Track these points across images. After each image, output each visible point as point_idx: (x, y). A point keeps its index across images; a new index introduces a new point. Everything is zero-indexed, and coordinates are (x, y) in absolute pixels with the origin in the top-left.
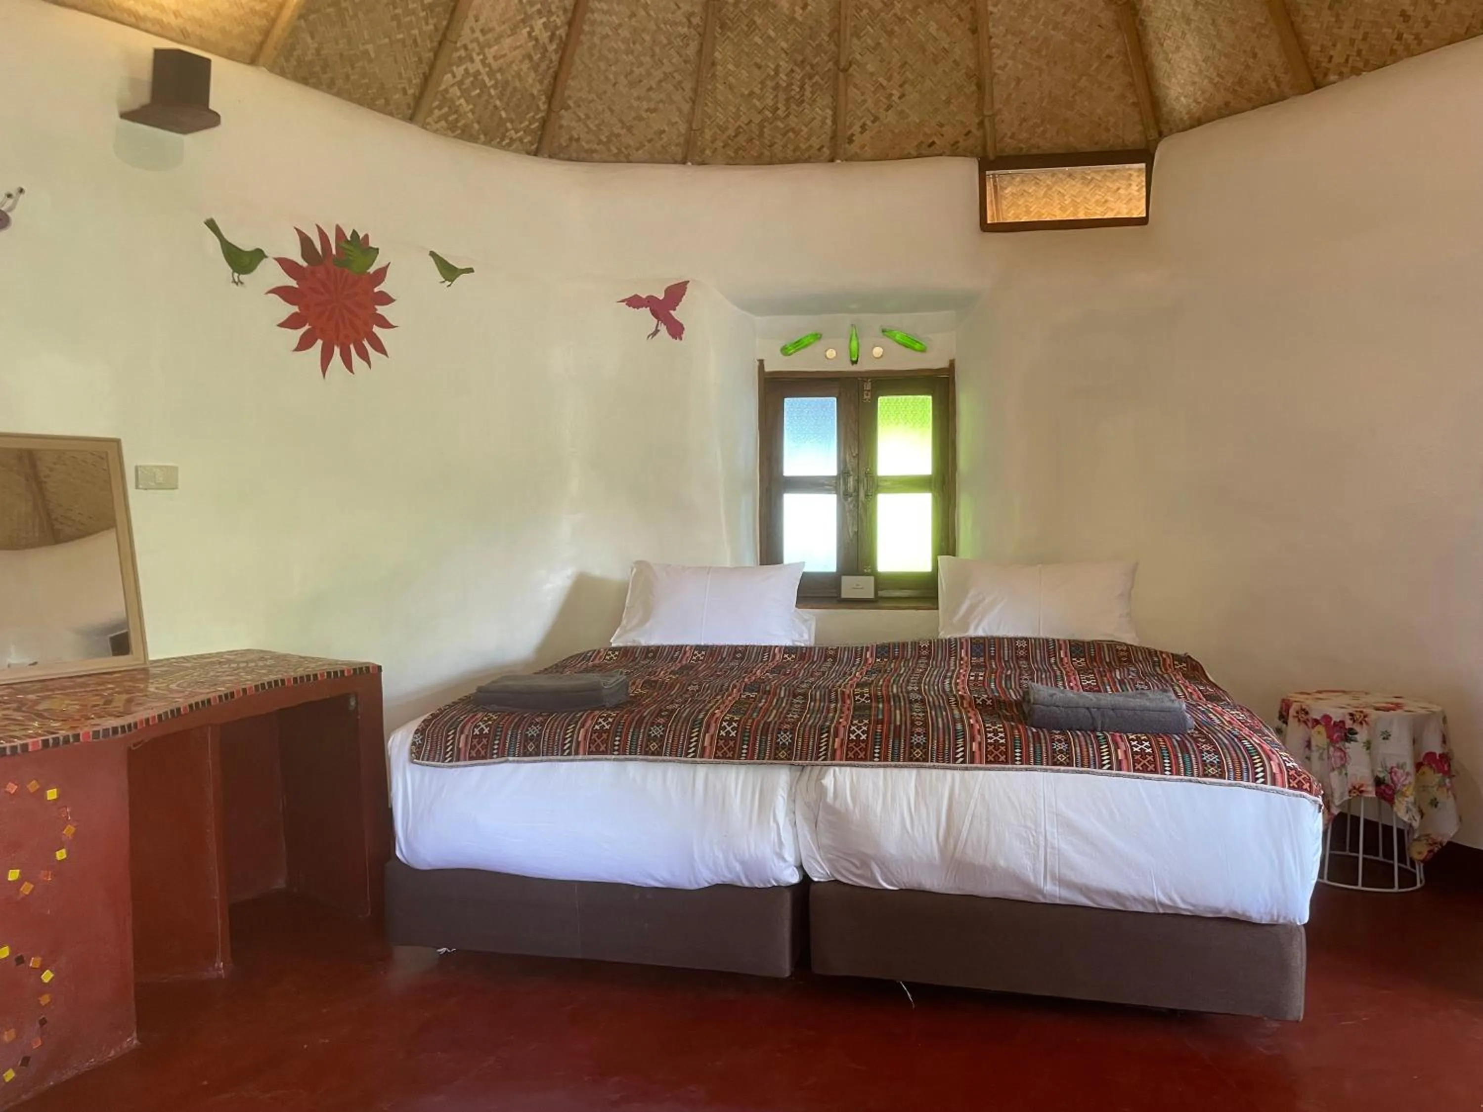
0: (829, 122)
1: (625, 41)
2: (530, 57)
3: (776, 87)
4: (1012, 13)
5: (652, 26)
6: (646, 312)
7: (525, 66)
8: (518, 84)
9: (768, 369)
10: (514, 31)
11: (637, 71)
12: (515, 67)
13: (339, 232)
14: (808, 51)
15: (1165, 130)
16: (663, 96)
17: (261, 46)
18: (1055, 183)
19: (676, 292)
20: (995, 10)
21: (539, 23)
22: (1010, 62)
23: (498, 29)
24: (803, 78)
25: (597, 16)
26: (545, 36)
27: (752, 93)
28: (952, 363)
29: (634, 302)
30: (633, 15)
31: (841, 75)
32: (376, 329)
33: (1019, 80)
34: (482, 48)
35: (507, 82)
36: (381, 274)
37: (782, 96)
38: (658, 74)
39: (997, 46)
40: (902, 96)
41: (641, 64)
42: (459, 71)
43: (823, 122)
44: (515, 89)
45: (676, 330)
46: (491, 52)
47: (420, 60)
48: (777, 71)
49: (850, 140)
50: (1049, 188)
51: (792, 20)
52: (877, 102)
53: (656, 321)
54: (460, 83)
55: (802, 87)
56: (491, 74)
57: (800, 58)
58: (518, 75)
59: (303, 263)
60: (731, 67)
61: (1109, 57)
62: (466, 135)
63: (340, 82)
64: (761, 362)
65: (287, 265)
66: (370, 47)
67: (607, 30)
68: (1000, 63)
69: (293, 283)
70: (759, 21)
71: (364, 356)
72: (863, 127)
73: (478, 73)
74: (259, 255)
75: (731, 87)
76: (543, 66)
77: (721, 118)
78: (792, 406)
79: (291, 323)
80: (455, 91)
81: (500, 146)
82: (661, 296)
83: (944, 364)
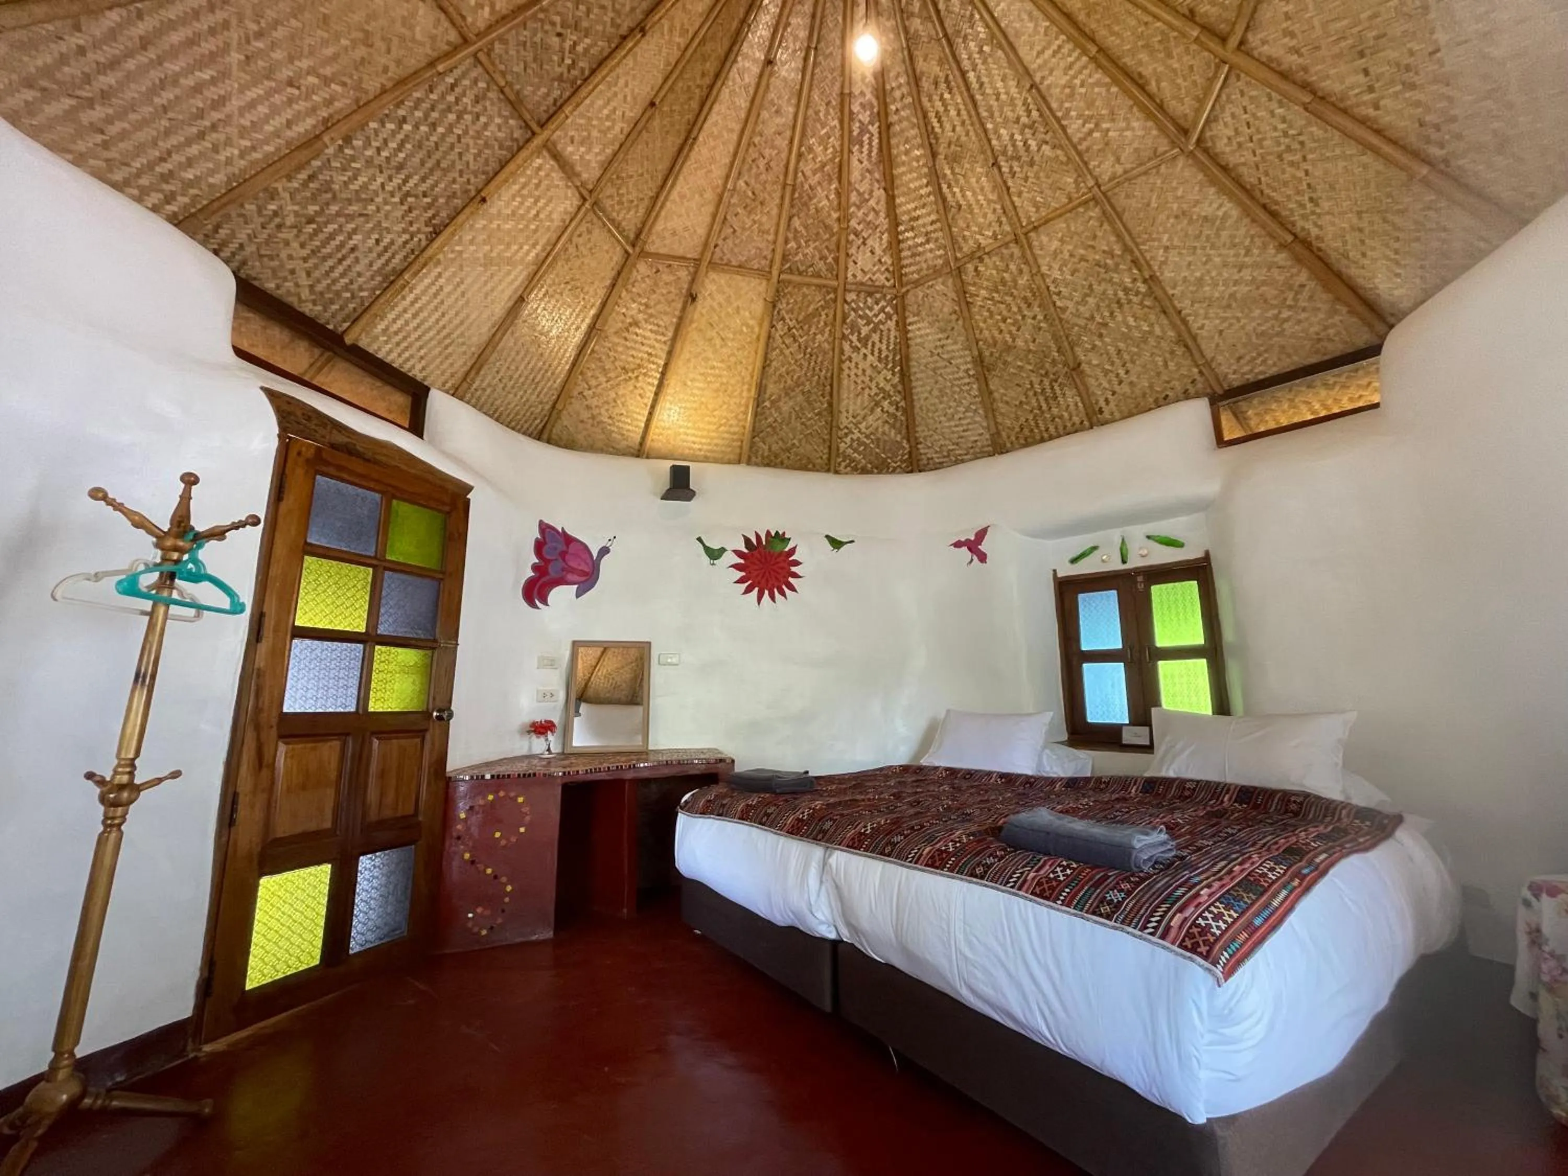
0: (1080, 404)
1: (937, 397)
2: (887, 422)
3: (1035, 394)
4: (1191, 288)
5: (949, 384)
6: (965, 549)
7: (887, 427)
8: (886, 438)
9: (1060, 574)
10: (872, 410)
11: (949, 411)
12: (880, 430)
13: (768, 533)
14: (1047, 365)
15: (1392, 320)
16: (968, 421)
17: (740, 455)
18: (1296, 396)
19: (981, 535)
20: (1175, 292)
21: (886, 404)
22: (1206, 322)
23: (862, 413)
24: (1051, 383)
25: (919, 389)
26: (892, 410)
27: (1021, 402)
28: (1207, 553)
29: (958, 545)
30: (936, 382)
31: (1074, 374)
32: (791, 580)
33: (1221, 332)
34: (855, 425)
35: (878, 439)
36: (793, 551)
37: (1041, 398)
38: (962, 409)
39: (1189, 315)
40: (1127, 372)
41: (950, 407)
42: (848, 440)
43: (1076, 404)
44: (885, 441)
45: (983, 558)
46: (863, 426)
47: (824, 440)
48: (1031, 383)
49: (1101, 411)
50: (1292, 400)
51: (1030, 351)
52: (1110, 382)
53: (969, 553)
54: (851, 446)
55: (1052, 388)
56: (867, 437)
57: (1043, 372)
58: (884, 433)
59: (746, 551)
60: (1002, 391)
61: (1302, 286)
62: (864, 471)
63: (786, 462)
64: (1055, 571)
65: (738, 553)
66: (795, 441)
67: (926, 395)
68: (1196, 325)
69: (742, 561)
70: (1009, 359)
71: (783, 593)
72: (1107, 401)
73: (858, 439)
74: (723, 550)
75: (1007, 403)
76: (898, 425)
77: (1008, 423)
78: (1083, 599)
79: (741, 581)
80: (850, 451)
81: (887, 472)
82: (973, 538)
83: (1199, 554)
